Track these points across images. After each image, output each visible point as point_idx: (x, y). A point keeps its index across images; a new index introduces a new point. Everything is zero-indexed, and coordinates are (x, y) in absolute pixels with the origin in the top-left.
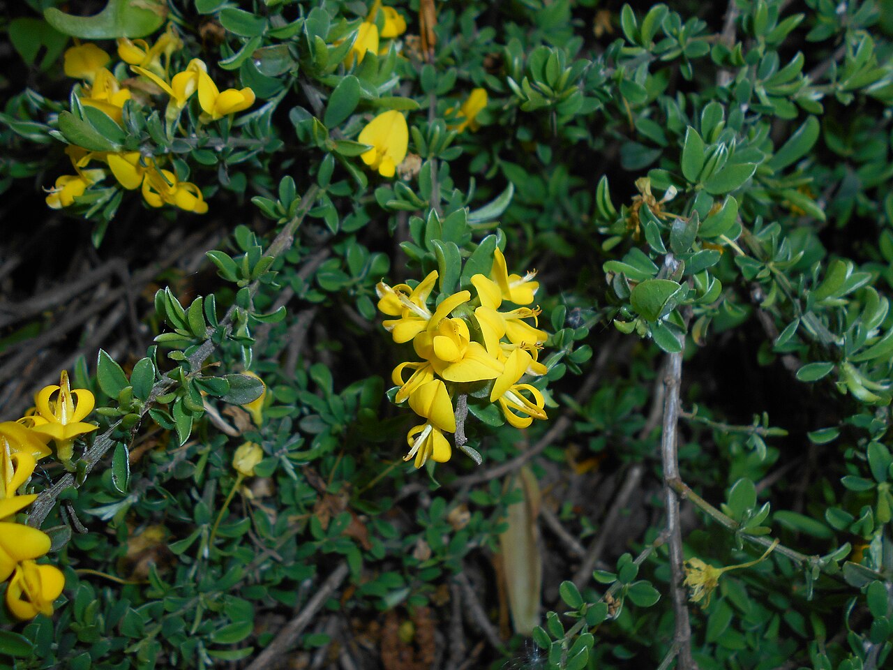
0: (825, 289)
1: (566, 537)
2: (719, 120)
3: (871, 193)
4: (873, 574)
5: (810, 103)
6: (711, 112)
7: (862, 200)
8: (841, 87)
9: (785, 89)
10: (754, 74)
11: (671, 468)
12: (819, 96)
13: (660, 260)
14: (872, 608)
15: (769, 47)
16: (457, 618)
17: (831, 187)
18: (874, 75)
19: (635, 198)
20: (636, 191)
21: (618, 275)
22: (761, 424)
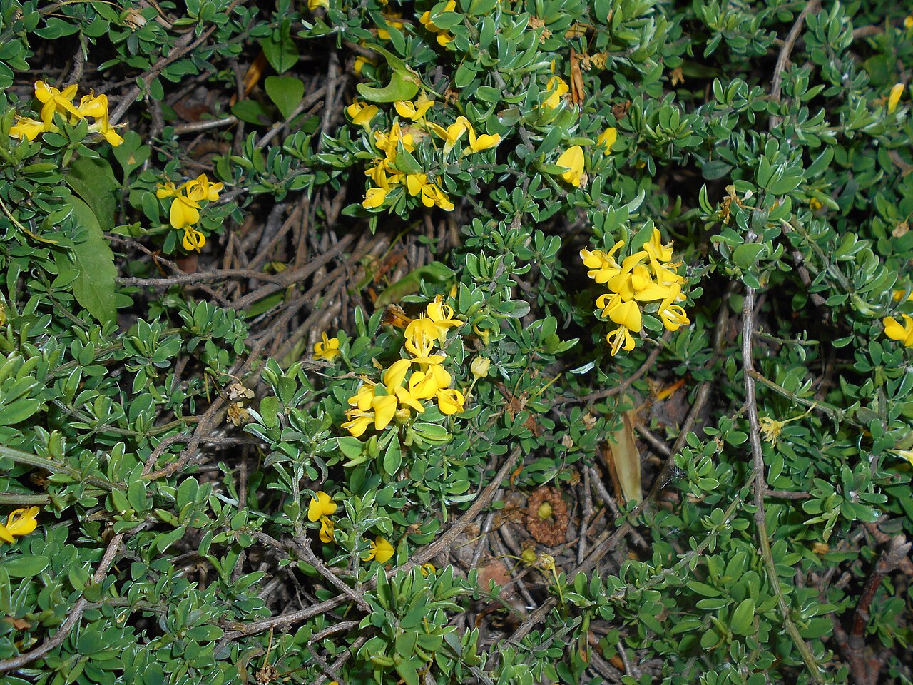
0: (842, 249)
1: (655, 441)
2: (776, 151)
3: (864, 194)
4: (873, 412)
5: (829, 138)
6: (771, 144)
7: (859, 197)
8: (847, 128)
9: (814, 129)
10: (795, 120)
11: (748, 363)
12: (835, 134)
13: (744, 234)
14: (873, 434)
15: (803, 104)
16: (587, 492)
17: (838, 190)
18: (867, 121)
19: (725, 198)
20: (726, 194)
21: (722, 243)
22: (802, 338)
